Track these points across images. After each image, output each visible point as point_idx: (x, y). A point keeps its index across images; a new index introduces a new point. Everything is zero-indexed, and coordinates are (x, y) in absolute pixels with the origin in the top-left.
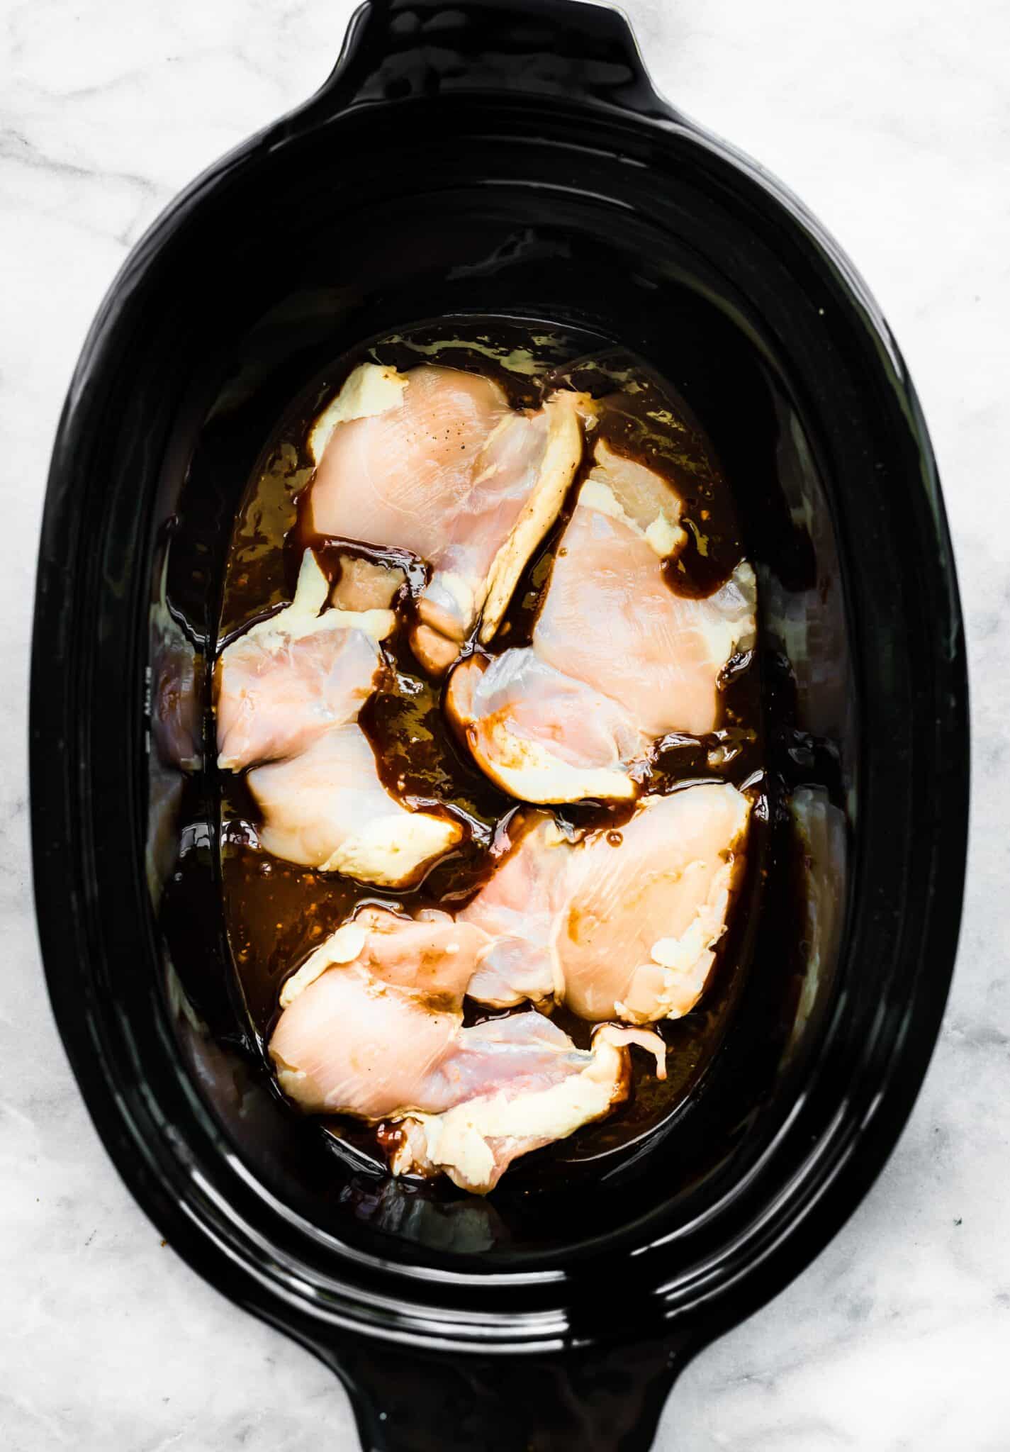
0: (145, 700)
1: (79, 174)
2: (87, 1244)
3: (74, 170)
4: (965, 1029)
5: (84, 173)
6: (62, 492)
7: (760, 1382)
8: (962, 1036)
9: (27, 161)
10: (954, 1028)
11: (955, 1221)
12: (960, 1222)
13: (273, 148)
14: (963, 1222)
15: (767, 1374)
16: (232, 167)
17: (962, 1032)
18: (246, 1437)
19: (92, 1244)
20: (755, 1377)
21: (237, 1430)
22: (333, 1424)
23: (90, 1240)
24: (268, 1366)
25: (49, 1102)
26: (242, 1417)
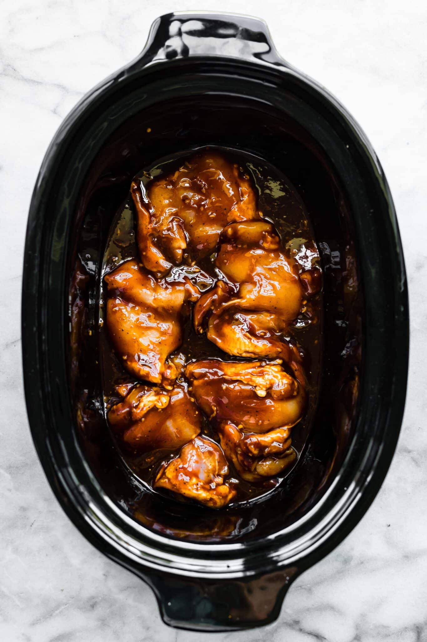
0: (69, 310)
1: (36, 83)
2: (31, 526)
3: (33, 82)
5: (38, 83)
7: (305, 589)
9: (15, 78)
11: (388, 525)
13: (120, 80)
14: (390, 525)
15: (309, 586)
18: (95, 606)
19: (33, 526)
20: (303, 587)
21: (91, 603)
22: (130, 601)
23: (33, 524)
24: (104, 577)
25: (17, 467)
26: (93, 598)
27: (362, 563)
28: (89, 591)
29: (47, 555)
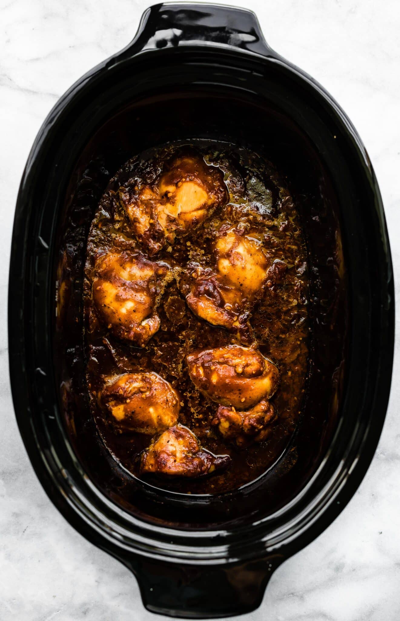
0: (55, 295)
1: (32, 93)
2: (24, 532)
3: (30, 91)
4: (386, 454)
5: (34, 93)
6: (22, 209)
7: (297, 596)
8: (384, 457)
9: (10, 87)
10: (381, 453)
12: (381, 533)
13: (110, 68)
14: (383, 532)
15: (300, 593)
16: (93, 76)
17: (384, 455)
18: (87, 613)
19: (26, 532)
20: (295, 594)
21: (83, 610)
22: (122, 608)
23: (25, 530)
24: (96, 584)
25: (10, 473)
26: (85, 604)
27: (354, 570)
28: (81, 598)
29: (39, 561)
